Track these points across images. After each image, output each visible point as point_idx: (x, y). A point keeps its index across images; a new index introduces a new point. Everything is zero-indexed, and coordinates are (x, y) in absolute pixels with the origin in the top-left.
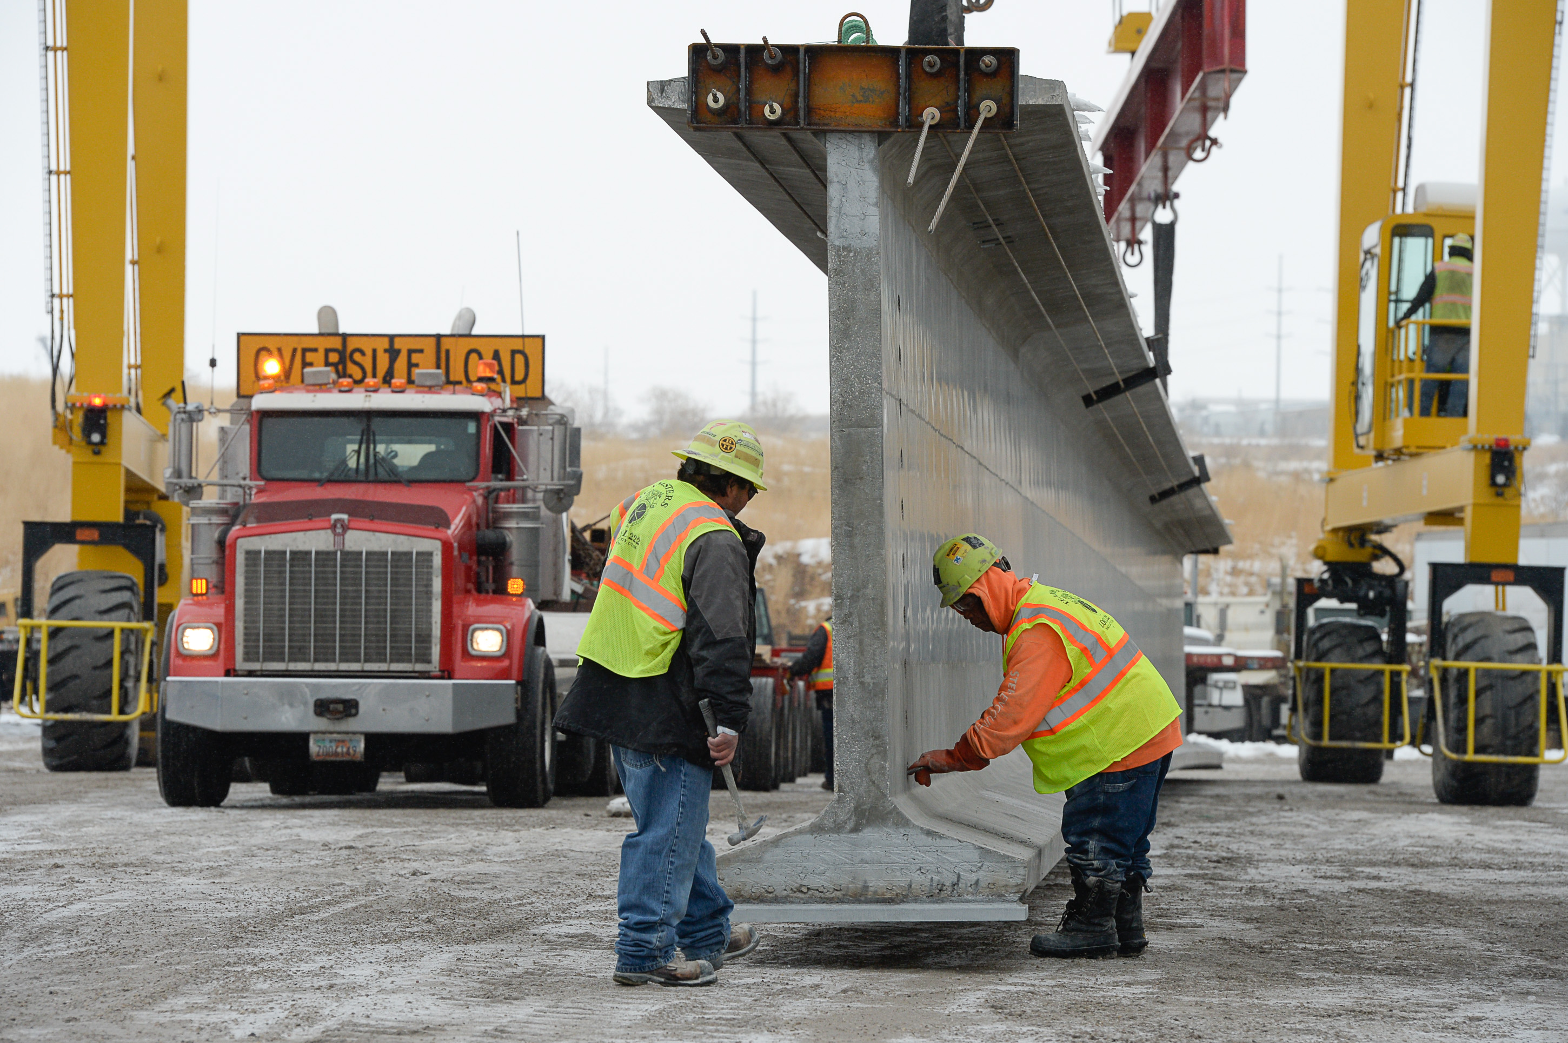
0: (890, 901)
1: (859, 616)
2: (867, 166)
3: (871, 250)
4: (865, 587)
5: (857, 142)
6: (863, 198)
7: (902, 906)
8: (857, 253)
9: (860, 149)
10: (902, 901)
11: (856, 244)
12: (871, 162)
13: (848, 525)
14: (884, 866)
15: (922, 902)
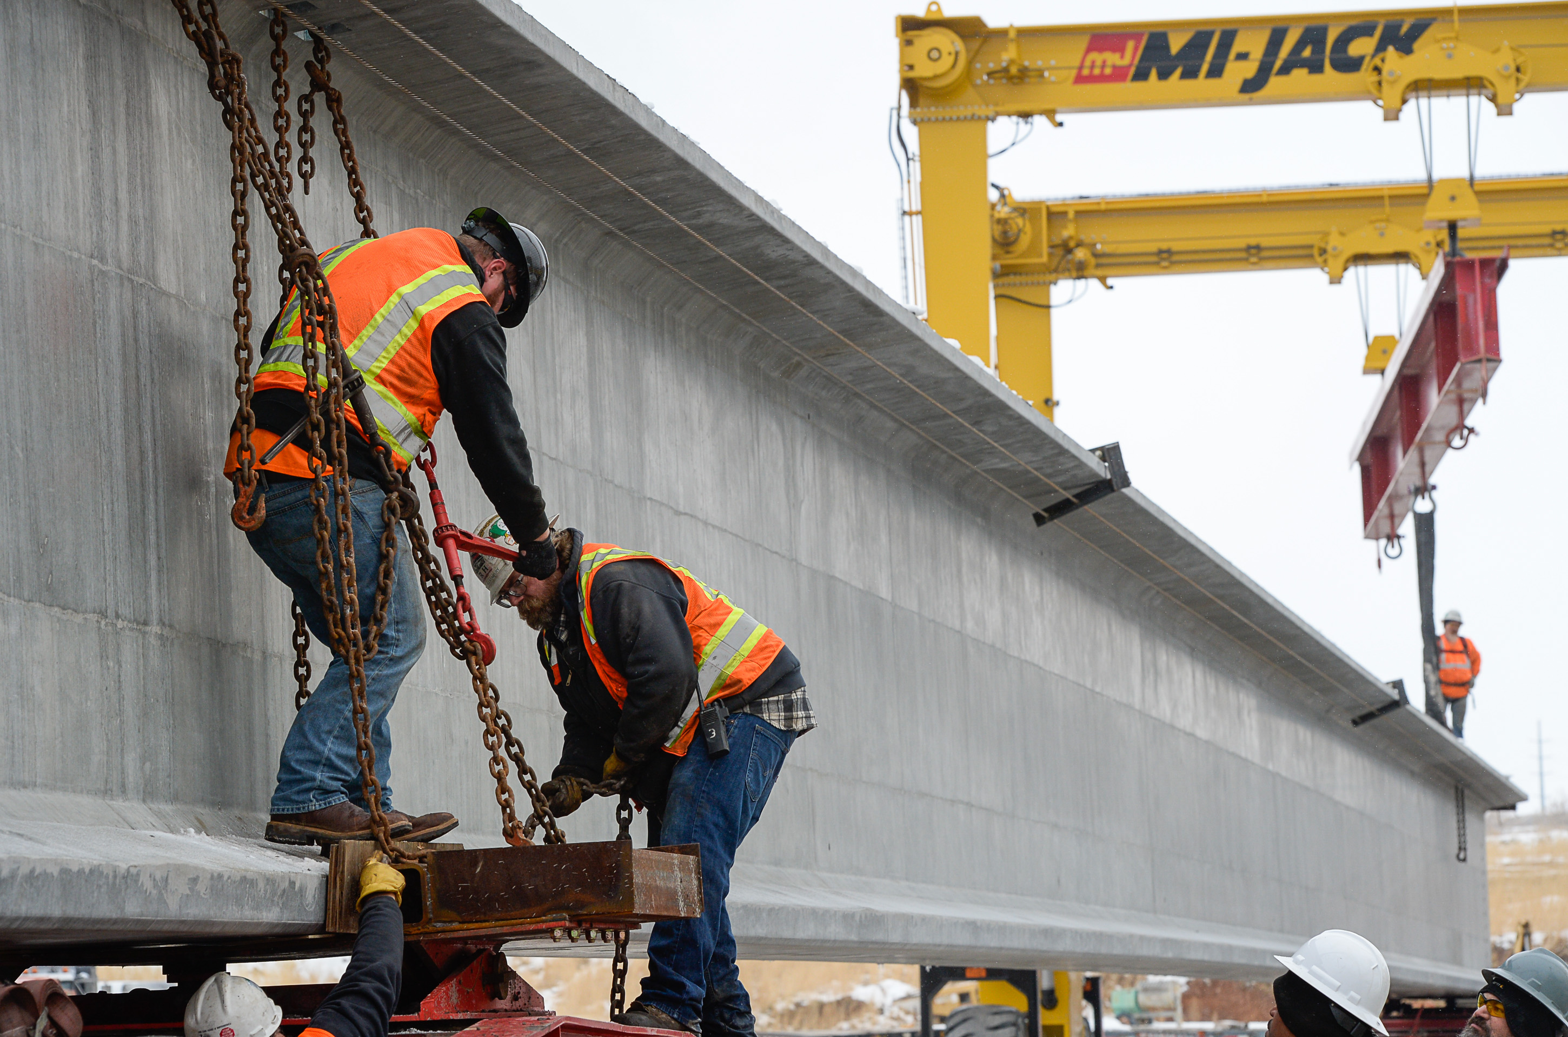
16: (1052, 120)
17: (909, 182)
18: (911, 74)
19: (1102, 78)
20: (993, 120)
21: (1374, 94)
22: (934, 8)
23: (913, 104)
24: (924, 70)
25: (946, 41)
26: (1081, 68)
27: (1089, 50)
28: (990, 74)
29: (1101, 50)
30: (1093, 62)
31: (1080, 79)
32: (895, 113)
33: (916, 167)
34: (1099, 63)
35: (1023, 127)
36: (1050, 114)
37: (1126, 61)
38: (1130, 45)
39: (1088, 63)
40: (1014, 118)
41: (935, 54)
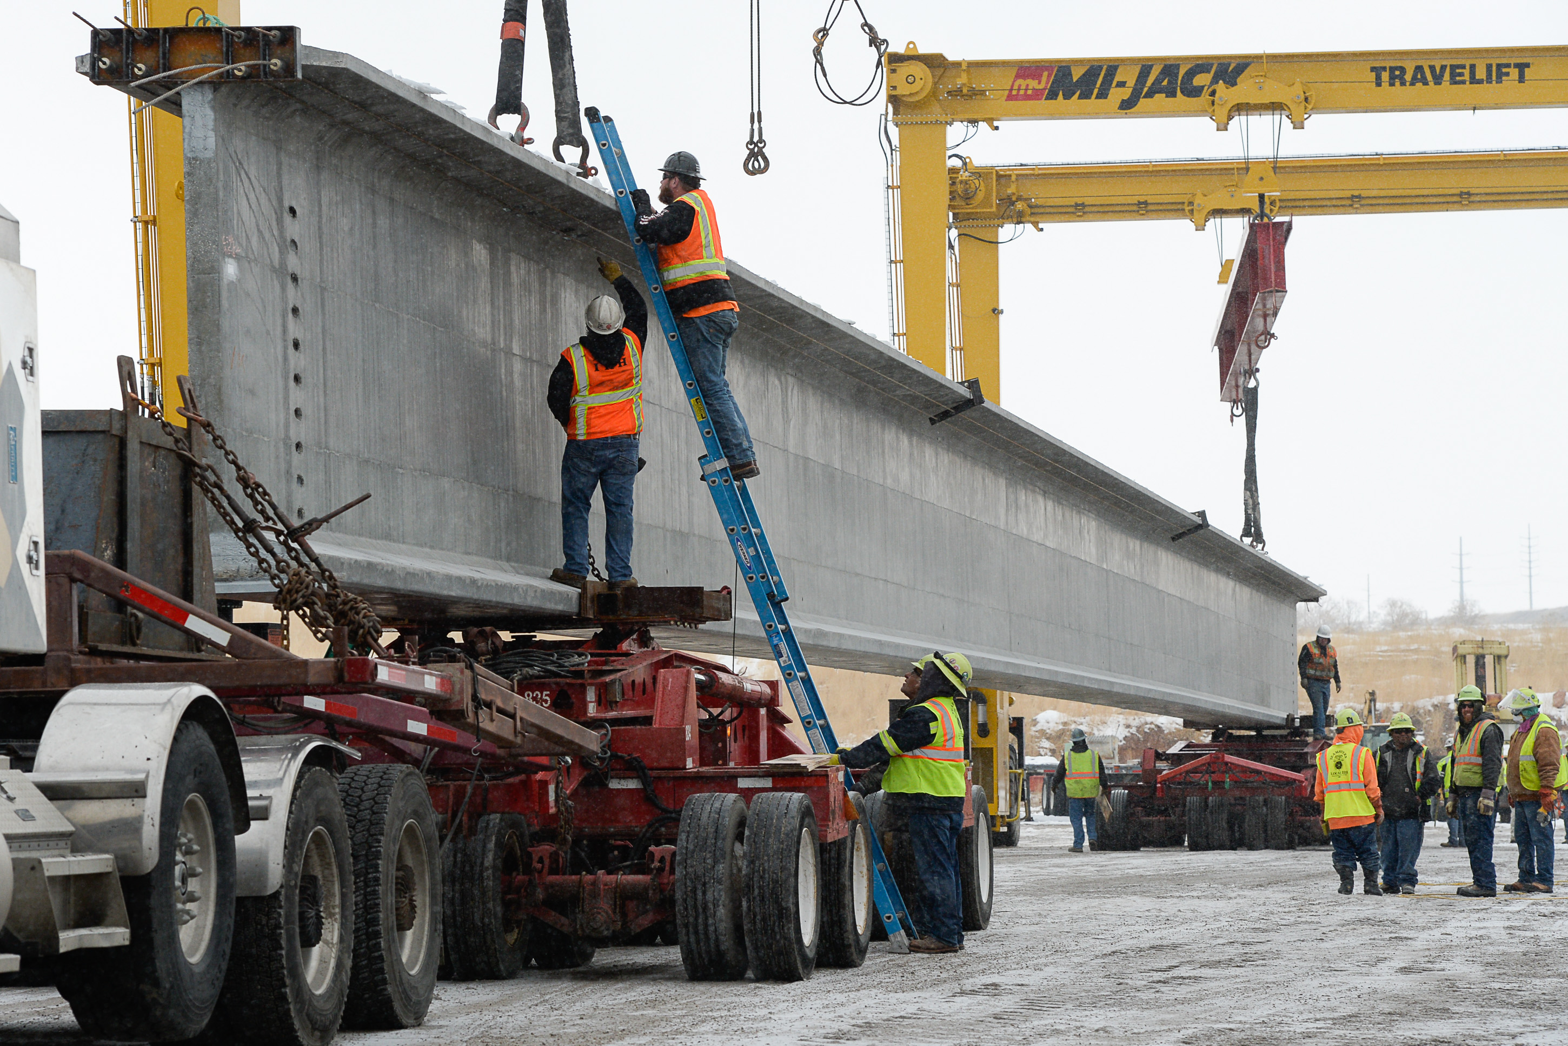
0: (226, 580)
1: (205, 396)
2: (207, 105)
3: (210, 159)
4: (209, 377)
5: (200, 90)
6: (205, 126)
7: (233, 583)
8: (201, 161)
9: (203, 95)
10: (234, 580)
11: (201, 156)
12: (209, 102)
13: (198, 337)
14: (222, 558)
15: (246, 580)
16: (991, 125)
17: (892, 166)
18: (894, 93)
19: (1027, 97)
20: (951, 124)
21: (1209, 110)
22: (911, 46)
23: (896, 113)
24: (903, 90)
25: (918, 70)
26: (1011, 90)
27: (1018, 76)
28: (949, 93)
29: (1024, 77)
30: (1020, 86)
31: (1010, 97)
32: (883, 117)
33: (897, 155)
34: (1023, 87)
35: (972, 129)
36: (989, 121)
37: (1041, 86)
38: (1045, 74)
39: (1016, 87)
40: (965, 123)
41: (911, 79)
